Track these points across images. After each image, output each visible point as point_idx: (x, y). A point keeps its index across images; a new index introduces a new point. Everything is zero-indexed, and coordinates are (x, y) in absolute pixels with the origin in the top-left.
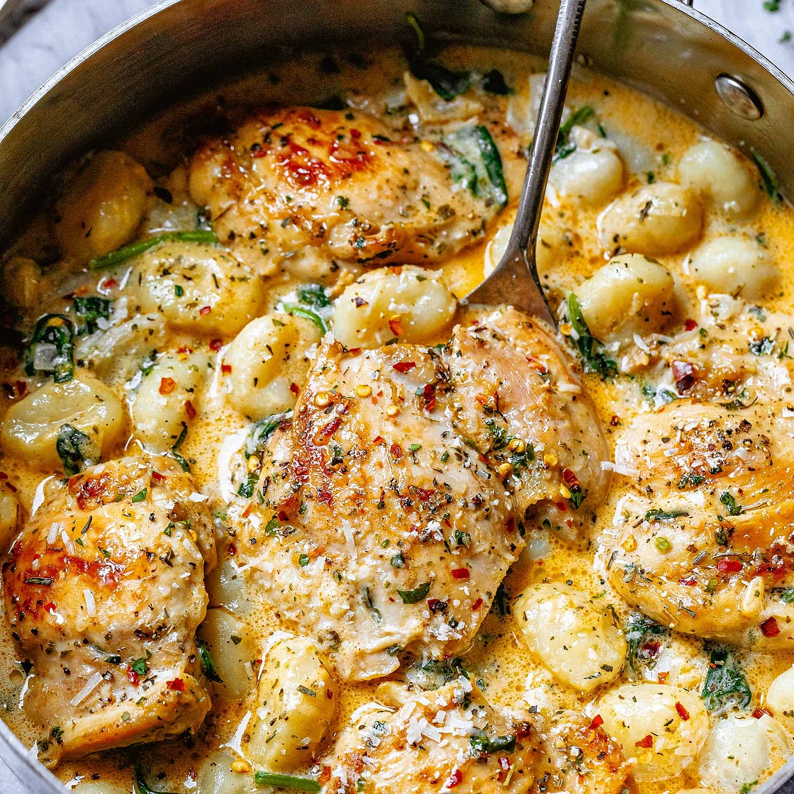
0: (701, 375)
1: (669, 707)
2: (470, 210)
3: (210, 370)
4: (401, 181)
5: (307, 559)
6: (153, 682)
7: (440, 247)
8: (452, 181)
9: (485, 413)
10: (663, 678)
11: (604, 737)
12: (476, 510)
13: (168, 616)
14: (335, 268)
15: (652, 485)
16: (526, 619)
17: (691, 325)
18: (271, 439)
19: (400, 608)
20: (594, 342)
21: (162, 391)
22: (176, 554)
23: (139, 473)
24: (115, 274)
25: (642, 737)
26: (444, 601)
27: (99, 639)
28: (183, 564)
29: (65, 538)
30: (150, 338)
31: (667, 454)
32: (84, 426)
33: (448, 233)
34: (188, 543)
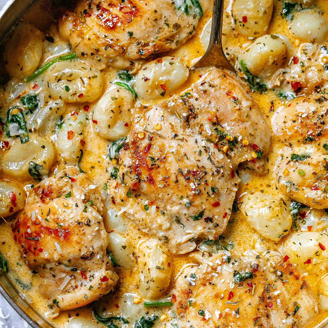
0: (304, 86)
1: (316, 246)
2: (187, 23)
3: (87, 121)
4: (154, 17)
5: (147, 207)
6: (93, 277)
7: (176, 42)
8: (177, 10)
9: (213, 125)
10: (310, 228)
11: (290, 265)
12: (218, 174)
13: (93, 248)
14: (132, 64)
15: (291, 142)
16: (247, 215)
17: (296, 61)
18: (120, 152)
19: (192, 223)
20: (255, 78)
21: (69, 138)
22: (91, 220)
23: (66, 183)
24: (36, 82)
25: (306, 260)
26: (211, 217)
27: (66, 262)
28: (95, 224)
29: (40, 218)
30: (58, 111)
31: (295, 128)
32: (39, 162)
33: (179, 36)
34: (95, 213)
